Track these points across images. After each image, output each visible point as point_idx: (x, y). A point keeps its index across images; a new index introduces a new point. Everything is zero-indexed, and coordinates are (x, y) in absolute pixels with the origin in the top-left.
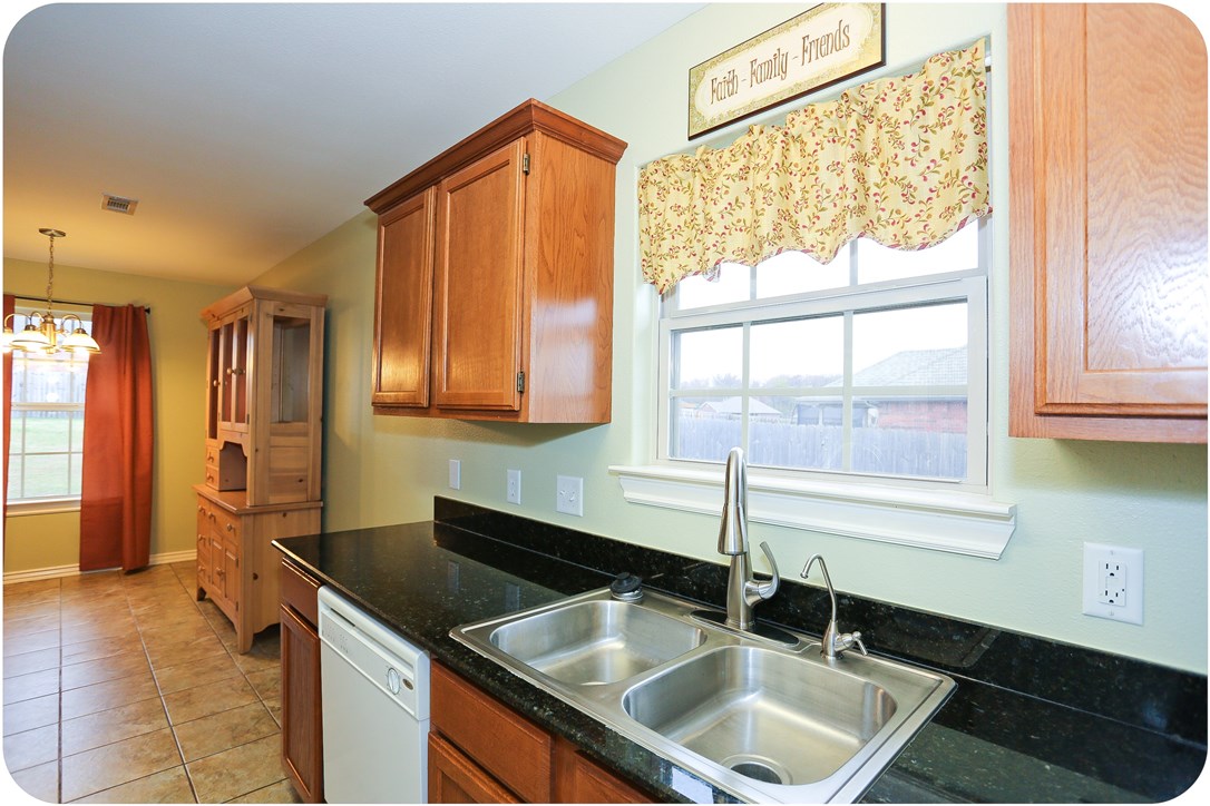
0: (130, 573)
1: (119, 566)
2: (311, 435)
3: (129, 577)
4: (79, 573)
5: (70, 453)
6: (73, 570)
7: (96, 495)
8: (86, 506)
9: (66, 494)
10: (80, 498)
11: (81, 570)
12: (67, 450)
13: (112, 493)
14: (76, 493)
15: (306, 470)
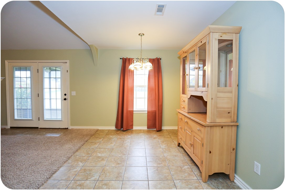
0: (158, 131)
1: (155, 128)
2: (234, 92)
3: (158, 132)
4: (147, 129)
5: (145, 98)
6: (145, 128)
7: (150, 110)
8: (148, 112)
9: (144, 108)
10: (147, 110)
11: (147, 128)
12: (144, 97)
13: (154, 109)
14: (146, 109)
15: (231, 108)
